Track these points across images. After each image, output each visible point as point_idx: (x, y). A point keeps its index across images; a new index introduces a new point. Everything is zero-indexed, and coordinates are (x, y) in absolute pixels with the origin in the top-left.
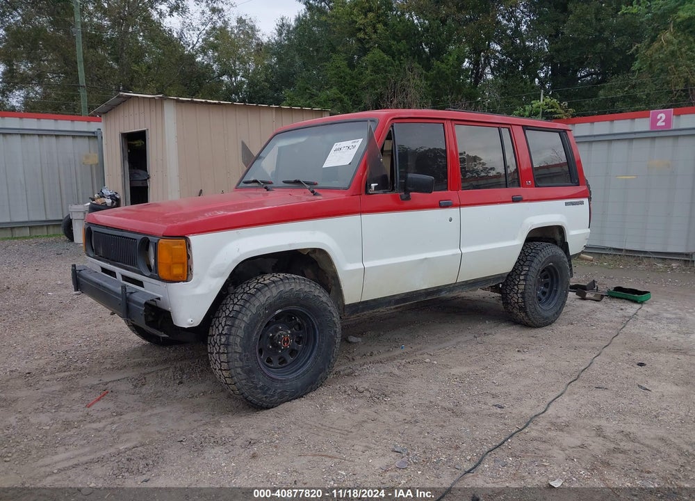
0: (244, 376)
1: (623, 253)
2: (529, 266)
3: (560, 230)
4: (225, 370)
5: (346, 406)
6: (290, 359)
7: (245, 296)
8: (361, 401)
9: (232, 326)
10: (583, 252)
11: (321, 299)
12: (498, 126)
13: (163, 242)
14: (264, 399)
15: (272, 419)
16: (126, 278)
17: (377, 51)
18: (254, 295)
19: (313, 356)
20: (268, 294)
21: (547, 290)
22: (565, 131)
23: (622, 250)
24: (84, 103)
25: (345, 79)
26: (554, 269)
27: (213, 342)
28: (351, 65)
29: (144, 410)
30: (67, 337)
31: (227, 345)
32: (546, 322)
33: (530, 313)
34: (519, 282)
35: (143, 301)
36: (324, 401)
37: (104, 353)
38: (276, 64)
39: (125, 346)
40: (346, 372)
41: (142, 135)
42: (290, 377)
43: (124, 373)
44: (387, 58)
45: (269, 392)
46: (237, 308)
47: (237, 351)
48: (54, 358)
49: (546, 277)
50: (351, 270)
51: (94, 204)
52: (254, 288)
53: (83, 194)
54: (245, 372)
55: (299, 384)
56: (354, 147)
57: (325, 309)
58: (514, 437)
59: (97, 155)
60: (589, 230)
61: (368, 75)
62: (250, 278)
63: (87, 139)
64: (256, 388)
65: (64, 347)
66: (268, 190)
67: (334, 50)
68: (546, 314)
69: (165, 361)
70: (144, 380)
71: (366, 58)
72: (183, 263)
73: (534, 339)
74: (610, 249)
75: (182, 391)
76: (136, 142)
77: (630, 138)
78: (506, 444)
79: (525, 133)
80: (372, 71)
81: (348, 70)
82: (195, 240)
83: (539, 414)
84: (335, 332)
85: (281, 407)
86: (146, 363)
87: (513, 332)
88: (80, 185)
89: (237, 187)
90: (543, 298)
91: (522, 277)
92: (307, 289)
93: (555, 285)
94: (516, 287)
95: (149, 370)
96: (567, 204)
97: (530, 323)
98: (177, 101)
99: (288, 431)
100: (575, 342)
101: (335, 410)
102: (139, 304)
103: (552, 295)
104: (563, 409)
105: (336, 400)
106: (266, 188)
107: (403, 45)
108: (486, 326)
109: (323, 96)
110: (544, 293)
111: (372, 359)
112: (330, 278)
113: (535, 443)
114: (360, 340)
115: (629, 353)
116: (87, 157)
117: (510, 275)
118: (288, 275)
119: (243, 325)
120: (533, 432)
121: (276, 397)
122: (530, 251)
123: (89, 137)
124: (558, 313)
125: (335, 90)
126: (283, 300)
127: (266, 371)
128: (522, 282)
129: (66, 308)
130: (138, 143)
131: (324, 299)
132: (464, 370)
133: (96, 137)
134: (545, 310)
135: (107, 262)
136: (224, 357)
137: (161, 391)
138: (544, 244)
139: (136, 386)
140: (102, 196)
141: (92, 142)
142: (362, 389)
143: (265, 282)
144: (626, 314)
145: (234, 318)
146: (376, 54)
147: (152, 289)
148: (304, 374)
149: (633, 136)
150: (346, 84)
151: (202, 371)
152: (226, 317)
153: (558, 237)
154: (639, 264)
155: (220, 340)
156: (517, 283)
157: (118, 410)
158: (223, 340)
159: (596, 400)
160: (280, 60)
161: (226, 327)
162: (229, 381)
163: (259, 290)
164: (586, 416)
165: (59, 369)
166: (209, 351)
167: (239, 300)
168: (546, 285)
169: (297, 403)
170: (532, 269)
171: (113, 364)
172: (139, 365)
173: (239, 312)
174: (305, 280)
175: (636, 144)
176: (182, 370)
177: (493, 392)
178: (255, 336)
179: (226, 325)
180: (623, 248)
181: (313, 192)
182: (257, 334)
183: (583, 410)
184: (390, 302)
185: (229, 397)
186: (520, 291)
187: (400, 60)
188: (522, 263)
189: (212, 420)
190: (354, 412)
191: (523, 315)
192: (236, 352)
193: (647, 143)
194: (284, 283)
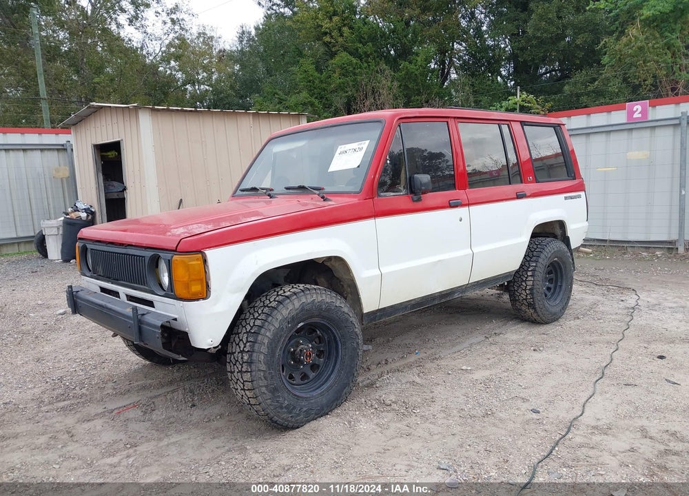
0: (269, 395)
1: (608, 244)
2: (536, 261)
3: (561, 224)
4: (248, 390)
5: (375, 422)
6: (312, 375)
7: (266, 310)
8: (390, 415)
9: (254, 342)
10: (583, 246)
11: (343, 310)
12: (498, 122)
13: (178, 259)
14: (290, 419)
15: (301, 441)
16: (131, 298)
17: (344, 54)
18: (275, 308)
19: (336, 371)
20: (291, 307)
21: (552, 286)
22: (559, 125)
23: (606, 241)
24: (46, 115)
25: (314, 82)
26: (559, 264)
27: (234, 361)
28: (319, 69)
29: (160, 440)
30: (59, 362)
31: (250, 363)
32: (553, 319)
33: (538, 309)
34: (527, 278)
35: (159, 323)
36: (352, 417)
37: (103, 377)
38: (239, 71)
39: (124, 368)
40: (364, 383)
41: (116, 146)
42: (314, 394)
43: (129, 398)
44: (354, 61)
45: (294, 411)
46: (258, 323)
47: (262, 369)
48: (48, 386)
49: (550, 273)
50: (369, 277)
51: (68, 218)
52: (275, 301)
53: (54, 208)
54: (270, 392)
55: (325, 401)
56: (361, 149)
57: (347, 320)
58: (560, 445)
59: (68, 169)
60: (587, 223)
61: (337, 79)
62: (268, 290)
63: (56, 153)
64: (281, 408)
65: (58, 374)
66: (271, 198)
67: (301, 54)
68: (554, 310)
69: (171, 383)
70: (152, 405)
71: (333, 61)
72: (201, 280)
73: (545, 336)
74: (594, 240)
75: (197, 414)
76: (109, 153)
77: (608, 130)
78: (554, 452)
79: (523, 129)
80: (340, 74)
81: (316, 74)
82: (210, 254)
83: (577, 418)
84: (358, 343)
85: (307, 427)
86: (151, 385)
87: (522, 330)
88: (51, 200)
89: (234, 195)
90: (549, 294)
91: (529, 273)
92: (328, 300)
93: (559, 280)
94: (524, 284)
95: (155, 393)
96: (566, 198)
97: (538, 319)
98: (153, 110)
99: (321, 453)
100: (588, 338)
101: (364, 426)
102: (155, 326)
103: (558, 290)
104: (599, 411)
105: (364, 416)
106: (269, 195)
107: (369, 48)
108: (494, 325)
109: (293, 100)
110: (549, 289)
111: (388, 367)
112: (345, 286)
113: (584, 450)
114: (370, 347)
115: (646, 345)
116: (57, 170)
117: (517, 272)
118: (308, 286)
119: (266, 341)
120: (577, 437)
121: (302, 416)
122: (535, 247)
123: (58, 150)
124: (564, 308)
125: (304, 94)
126: (305, 312)
127: (290, 389)
128: (530, 278)
129: (52, 329)
130: (111, 154)
131: (346, 310)
132: (487, 373)
133: (66, 150)
134: (552, 306)
135: (108, 282)
136: (247, 377)
137: (174, 417)
138: (548, 239)
139: (145, 413)
140: (76, 210)
141: (62, 154)
142: (389, 402)
143: (286, 294)
144: (628, 306)
145: (257, 333)
146: (343, 57)
147: (165, 308)
148: (328, 390)
149: (610, 129)
150: (315, 88)
151: (213, 391)
152: (247, 332)
153: (558, 232)
154: (624, 253)
155: (242, 358)
156: (524, 279)
157: (131, 440)
158: (246, 358)
159: (629, 398)
160: (243, 67)
161: (248, 344)
162: (253, 401)
163: (280, 302)
164: (625, 417)
165: (57, 398)
166: (229, 370)
167: (260, 315)
168: (550, 281)
169: (323, 421)
170: (539, 265)
171: (114, 389)
172: (144, 388)
173: (261, 327)
174: (325, 290)
175: (613, 136)
176: (192, 391)
177: (521, 395)
178: (278, 352)
179: (247, 342)
180: (607, 238)
181: (323, 197)
182: (280, 350)
183: (620, 411)
184: (406, 307)
185: (248, 418)
186: (528, 288)
187: (366, 62)
188: (528, 259)
189: (235, 445)
190: (385, 427)
191: (532, 311)
192: (259, 370)
193: (625, 135)
194: (305, 295)
